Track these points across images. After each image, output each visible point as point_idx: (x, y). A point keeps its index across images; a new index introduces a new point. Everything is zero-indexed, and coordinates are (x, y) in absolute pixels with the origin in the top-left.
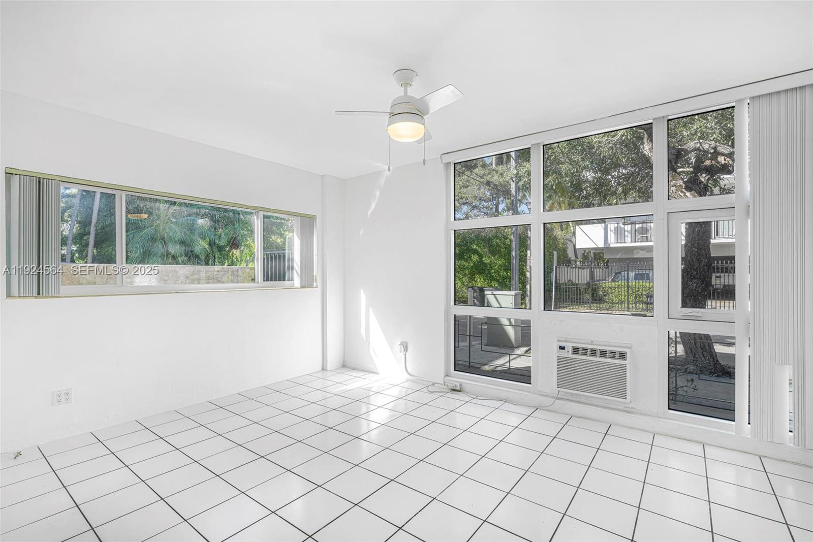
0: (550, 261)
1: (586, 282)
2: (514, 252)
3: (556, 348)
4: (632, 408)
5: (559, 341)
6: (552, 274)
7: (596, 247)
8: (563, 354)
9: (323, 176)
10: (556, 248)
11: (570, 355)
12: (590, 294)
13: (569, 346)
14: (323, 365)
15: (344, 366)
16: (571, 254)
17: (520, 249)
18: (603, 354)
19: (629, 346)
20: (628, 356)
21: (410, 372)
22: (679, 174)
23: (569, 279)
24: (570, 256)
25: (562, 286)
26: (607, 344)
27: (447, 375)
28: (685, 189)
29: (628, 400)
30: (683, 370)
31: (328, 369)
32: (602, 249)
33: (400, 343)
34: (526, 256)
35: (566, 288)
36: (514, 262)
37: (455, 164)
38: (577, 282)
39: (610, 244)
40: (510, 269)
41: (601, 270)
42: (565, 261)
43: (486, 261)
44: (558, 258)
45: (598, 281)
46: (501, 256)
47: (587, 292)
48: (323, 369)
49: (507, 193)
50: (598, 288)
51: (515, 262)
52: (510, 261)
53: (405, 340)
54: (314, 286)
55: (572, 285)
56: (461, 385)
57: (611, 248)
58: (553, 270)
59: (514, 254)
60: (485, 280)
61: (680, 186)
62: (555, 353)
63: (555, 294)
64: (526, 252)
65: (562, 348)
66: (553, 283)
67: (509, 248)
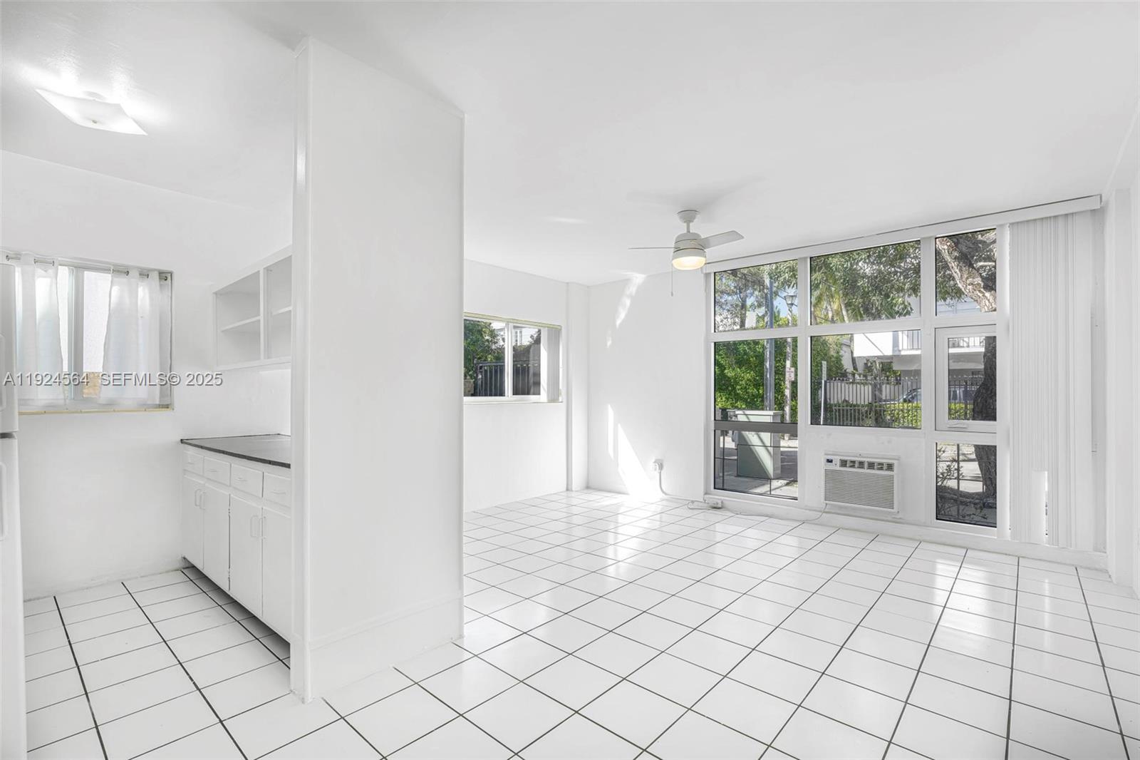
0: (818, 375)
1: (866, 403)
2: (768, 363)
3: (823, 461)
4: (900, 518)
5: (826, 454)
6: (820, 391)
7: (882, 355)
8: (831, 467)
9: (568, 283)
10: (826, 356)
11: (838, 468)
12: (873, 418)
13: (837, 459)
14: (567, 485)
15: (588, 487)
16: (847, 365)
17: (776, 357)
18: (871, 466)
19: (897, 458)
20: (895, 468)
21: (664, 490)
22: (978, 270)
23: (843, 399)
24: (845, 367)
25: (834, 408)
26: (877, 456)
27: (706, 494)
28: (984, 288)
29: (895, 510)
30: (982, 505)
31: (574, 489)
32: (891, 357)
33: (653, 460)
34: (784, 367)
35: (839, 410)
36: (768, 376)
37: (715, 273)
38: (855, 403)
39: (900, 351)
40: (763, 385)
41: (892, 387)
42: (837, 373)
43: (729, 375)
44: (829, 370)
45: (885, 401)
46: (750, 368)
47: (869, 416)
48: (567, 490)
49: (760, 283)
50: (884, 411)
51: (770, 377)
52: (763, 373)
53: (659, 458)
54: (560, 401)
55: (847, 406)
56: (722, 502)
57: (902, 356)
58: (821, 387)
59: (768, 366)
60: (727, 399)
61: (978, 284)
62: (823, 466)
63: (824, 418)
64: (785, 362)
65: (830, 461)
66: (821, 404)
67: (761, 358)
